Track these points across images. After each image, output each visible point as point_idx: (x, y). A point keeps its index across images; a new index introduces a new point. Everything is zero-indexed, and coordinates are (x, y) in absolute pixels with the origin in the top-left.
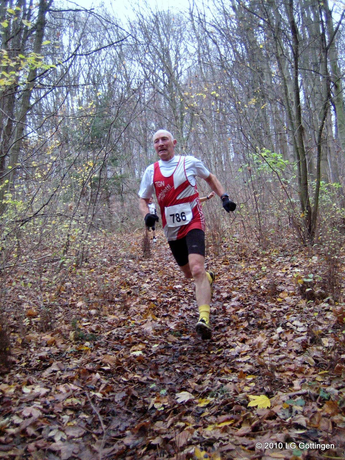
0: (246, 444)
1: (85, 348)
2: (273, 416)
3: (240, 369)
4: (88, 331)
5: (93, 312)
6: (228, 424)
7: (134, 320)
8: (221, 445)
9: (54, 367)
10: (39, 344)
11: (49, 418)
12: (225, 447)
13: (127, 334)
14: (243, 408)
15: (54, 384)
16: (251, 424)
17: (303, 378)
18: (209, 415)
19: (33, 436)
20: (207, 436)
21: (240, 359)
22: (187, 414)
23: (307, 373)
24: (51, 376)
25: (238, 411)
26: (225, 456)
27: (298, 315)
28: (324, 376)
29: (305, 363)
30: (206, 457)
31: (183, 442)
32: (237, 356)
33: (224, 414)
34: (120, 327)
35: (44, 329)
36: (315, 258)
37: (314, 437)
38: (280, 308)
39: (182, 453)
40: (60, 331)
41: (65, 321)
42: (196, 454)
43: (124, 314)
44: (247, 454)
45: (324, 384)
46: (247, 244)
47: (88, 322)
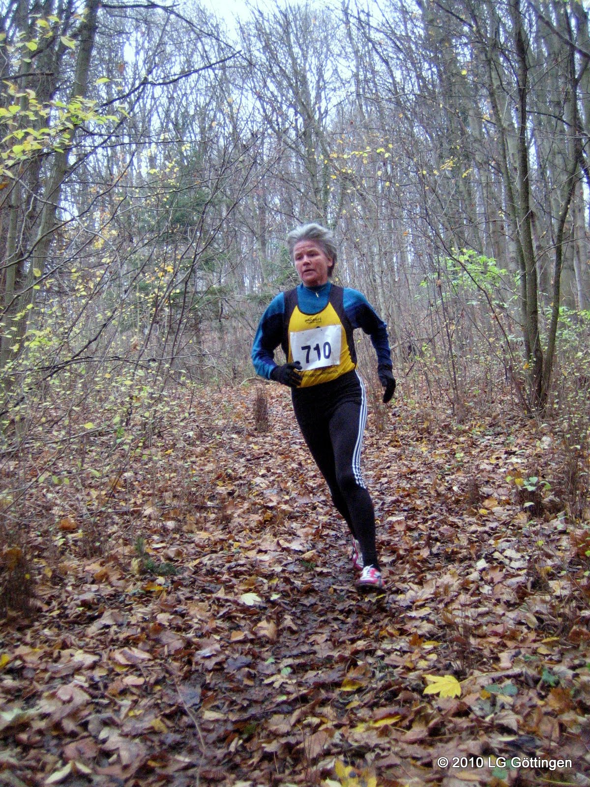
0: (419, 756)
1: (156, 589)
2: (463, 712)
3: (413, 630)
4: (162, 558)
5: (170, 524)
6: (390, 722)
7: (238, 541)
8: (378, 757)
9: (106, 620)
10: (81, 579)
11: (97, 704)
12: (385, 760)
13: (227, 565)
14: (416, 695)
15: (107, 647)
16: (427, 723)
17: (516, 648)
18: (360, 707)
19: (73, 735)
20: (356, 741)
21: (413, 614)
22: (323, 703)
23: (523, 641)
24: (101, 634)
25: (408, 701)
26: (384, 775)
27: (514, 539)
28: (551, 645)
29: (520, 623)
30: (352, 776)
31: (316, 750)
32: (409, 608)
33: (384, 706)
34: (216, 552)
35: (88, 552)
36: (546, 439)
37: (529, 747)
38: (485, 525)
39: (315, 768)
40: (114, 558)
41: (125, 540)
42: (337, 770)
43: (223, 529)
44: (420, 772)
45: (551, 660)
46: (431, 412)
47: (162, 542)
